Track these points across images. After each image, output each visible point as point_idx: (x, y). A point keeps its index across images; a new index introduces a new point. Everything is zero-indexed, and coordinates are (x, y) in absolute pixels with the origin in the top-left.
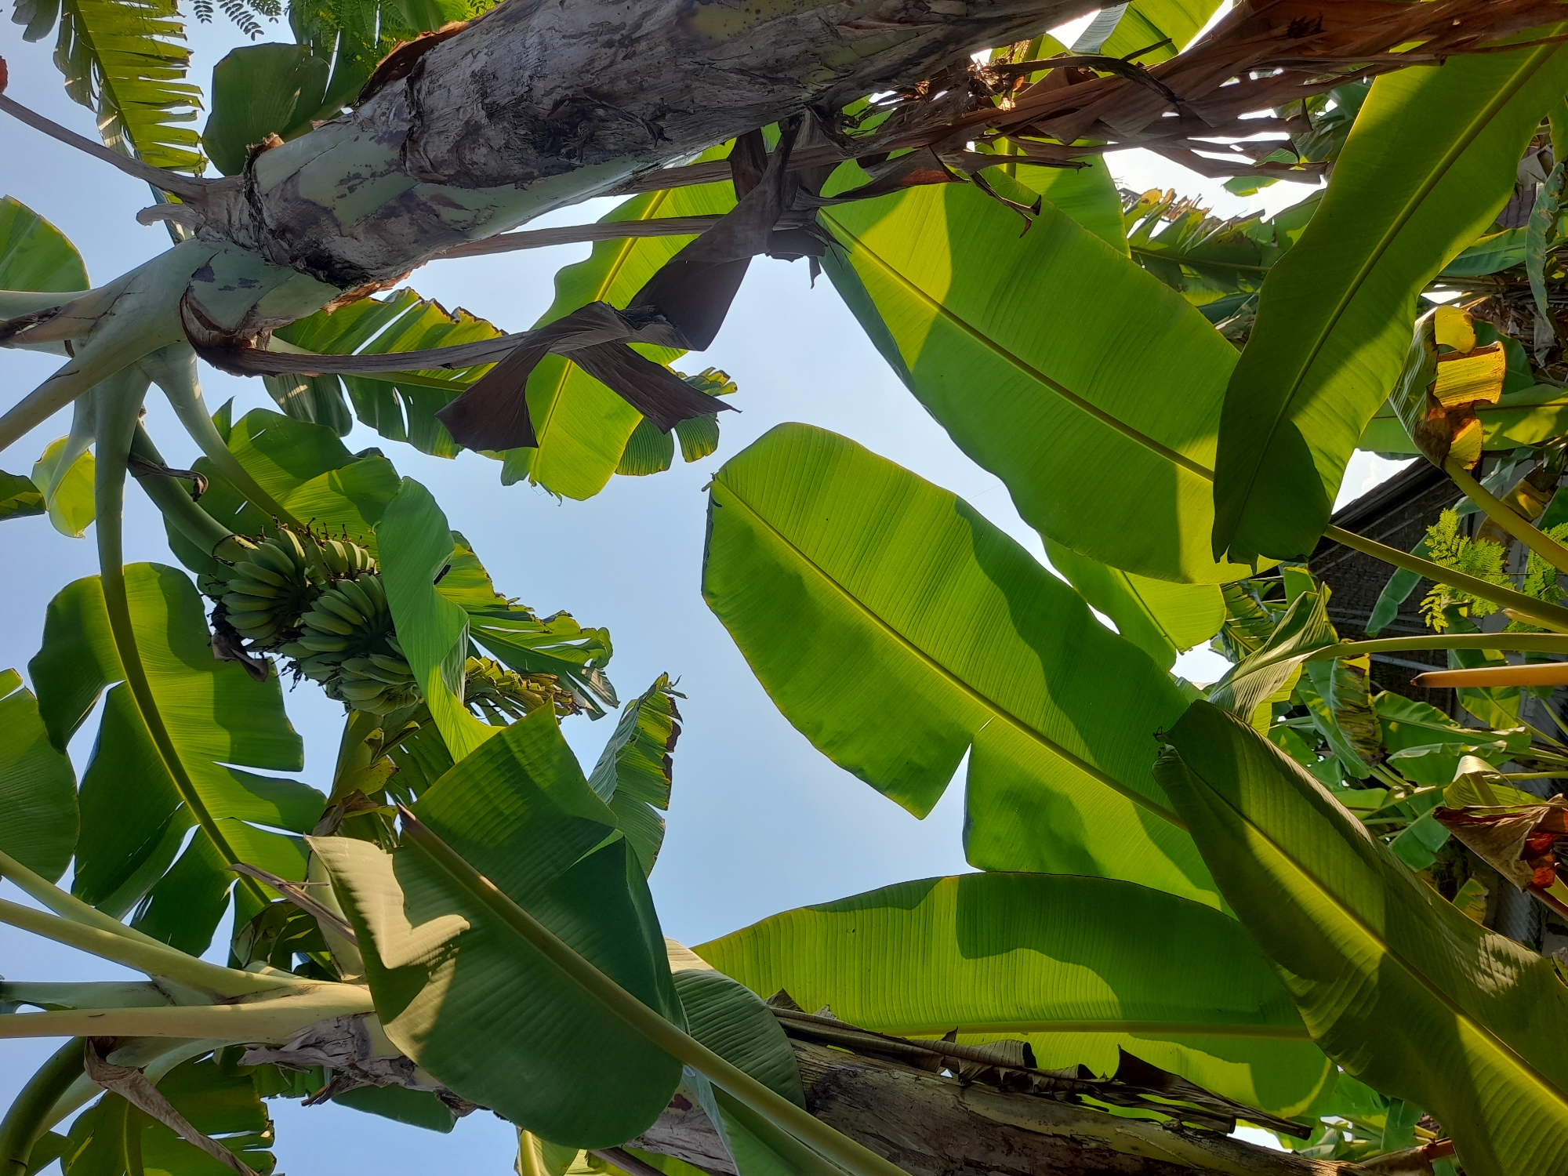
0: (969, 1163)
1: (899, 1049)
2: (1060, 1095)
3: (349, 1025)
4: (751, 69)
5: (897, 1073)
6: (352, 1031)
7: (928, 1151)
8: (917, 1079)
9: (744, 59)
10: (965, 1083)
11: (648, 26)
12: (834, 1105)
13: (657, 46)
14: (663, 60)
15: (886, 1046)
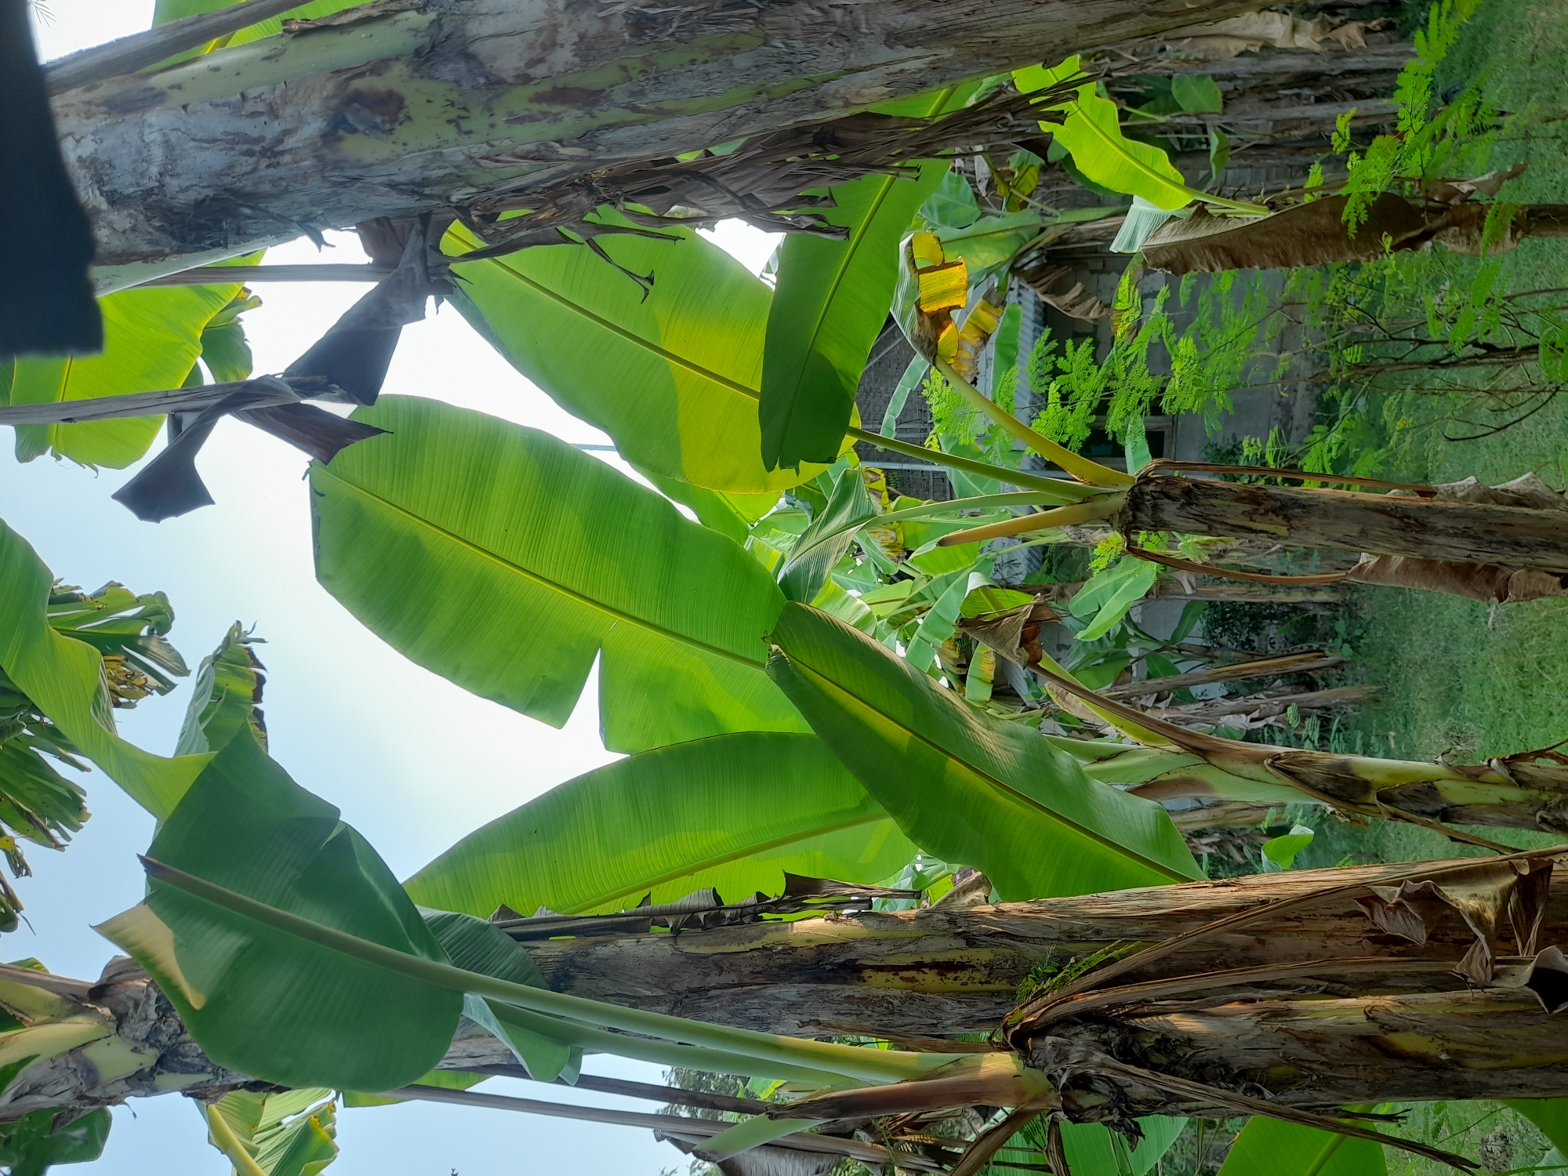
0: (691, 991)
1: (616, 923)
2: (746, 920)
3: (67, 1062)
4: (400, 184)
5: (621, 942)
6: (74, 1066)
7: (660, 993)
8: (638, 941)
9: (393, 177)
10: (676, 932)
11: (290, 142)
12: (577, 983)
13: (302, 160)
14: (309, 171)
15: (605, 924)
